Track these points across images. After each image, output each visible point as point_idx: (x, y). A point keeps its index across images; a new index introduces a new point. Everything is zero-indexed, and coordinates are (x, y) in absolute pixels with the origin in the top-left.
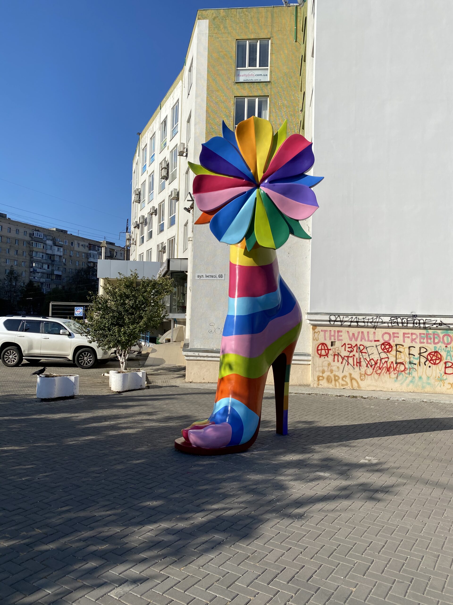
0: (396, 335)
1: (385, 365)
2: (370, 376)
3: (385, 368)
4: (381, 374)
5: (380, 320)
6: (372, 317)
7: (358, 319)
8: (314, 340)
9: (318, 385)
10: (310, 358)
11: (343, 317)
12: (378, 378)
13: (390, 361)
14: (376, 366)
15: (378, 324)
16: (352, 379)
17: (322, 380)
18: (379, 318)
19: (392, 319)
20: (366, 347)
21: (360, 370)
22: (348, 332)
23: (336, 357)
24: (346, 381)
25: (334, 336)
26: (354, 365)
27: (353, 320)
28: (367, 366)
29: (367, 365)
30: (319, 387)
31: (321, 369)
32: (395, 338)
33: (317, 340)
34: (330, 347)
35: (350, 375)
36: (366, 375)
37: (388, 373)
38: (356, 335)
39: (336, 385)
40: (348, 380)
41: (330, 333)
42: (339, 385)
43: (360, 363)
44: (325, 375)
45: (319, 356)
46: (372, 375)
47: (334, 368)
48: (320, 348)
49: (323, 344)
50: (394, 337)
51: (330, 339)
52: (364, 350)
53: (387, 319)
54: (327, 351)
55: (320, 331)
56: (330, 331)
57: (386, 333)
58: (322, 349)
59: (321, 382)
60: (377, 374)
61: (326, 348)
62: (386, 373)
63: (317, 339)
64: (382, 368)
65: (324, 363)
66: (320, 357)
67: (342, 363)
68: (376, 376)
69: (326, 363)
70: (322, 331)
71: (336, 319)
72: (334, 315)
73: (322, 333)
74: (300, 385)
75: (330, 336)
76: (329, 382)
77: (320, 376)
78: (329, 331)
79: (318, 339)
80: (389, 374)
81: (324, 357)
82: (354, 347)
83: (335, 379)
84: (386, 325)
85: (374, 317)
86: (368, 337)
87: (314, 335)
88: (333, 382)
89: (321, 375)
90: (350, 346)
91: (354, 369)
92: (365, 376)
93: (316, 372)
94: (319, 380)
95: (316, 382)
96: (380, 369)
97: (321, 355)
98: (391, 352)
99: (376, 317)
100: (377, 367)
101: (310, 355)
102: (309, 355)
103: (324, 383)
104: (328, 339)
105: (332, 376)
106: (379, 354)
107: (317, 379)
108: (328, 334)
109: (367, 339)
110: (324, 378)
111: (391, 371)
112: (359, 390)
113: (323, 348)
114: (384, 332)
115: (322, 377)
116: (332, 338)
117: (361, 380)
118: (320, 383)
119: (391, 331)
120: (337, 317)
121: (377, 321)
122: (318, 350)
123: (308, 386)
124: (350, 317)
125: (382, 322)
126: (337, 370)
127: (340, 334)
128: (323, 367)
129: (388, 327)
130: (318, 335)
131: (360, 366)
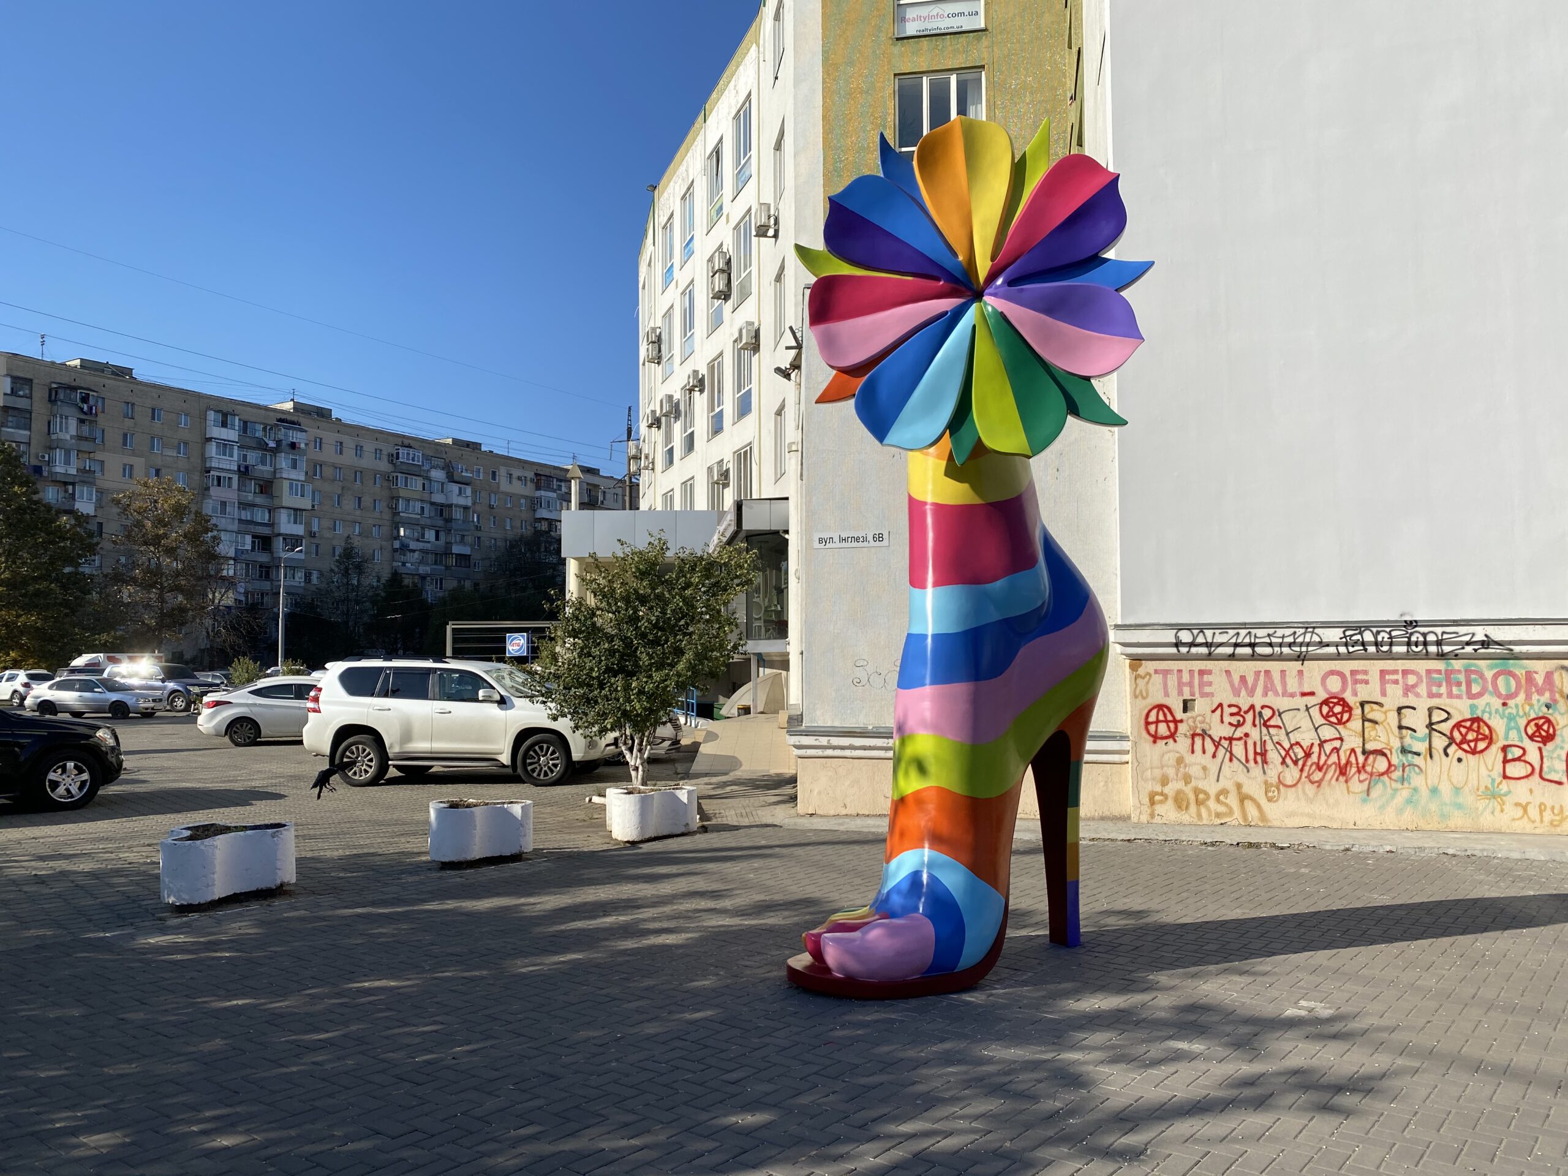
0: (1359, 677)
1: (1334, 758)
2: (1293, 789)
3: (1334, 766)
4: (1324, 783)
5: (1316, 639)
6: (1292, 631)
7: (1255, 637)
8: (1136, 697)
9: (1152, 815)
10: (1127, 745)
11: (1214, 633)
12: (1317, 793)
13: (1347, 746)
14: (1309, 763)
15: (1310, 649)
16: (1243, 798)
17: (1161, 802)
18: (1313, 632)
19: (1348, 633)
20: (1278, 710)
21: (1264, 773)
22: (1228, 672)
23: (1198, 741)
24: (1226, 805)
25: (1190, 684)
26: (1247, 761)
27: (1239, 641)
28: (1283, 762)
29: (1284, 759)
30: (1155, 821)
31: (1158, 773)
32: (1358, 686)
33: (1144, 698)
34: (1179, 715)
35: (1239, 786)
36: (1281, 787)
37: (1342, 779)
38: (1250, 680)
39: (1199, 816)
40: (1233, 800)
41: (1180, 678)
42: (1210, 815)
43: (1264, 754)
44: (1169, 790)
45: (1151, 739)
46: (1299, 785)
47: (1195, 771)
48: (1152, 718)
49: (1160, 707)
50: (1356, 682)
51: (1180, 693)
52: (1275, 718)
53: (1335, 635)
54: (1172, 725)
55: (1152, 672)
56: (1180, 671)
57: (1332, 673)
58: (1157, 722)
59: (1159, 809)
60: (1312, 783)
61: (1169, 718)
62: (1337, 780)
63: (1145, 694)
64: (1325, 767)
65: (1166, 757)
66: (1155, 742)
67: (1214, 756)
68: (1310, 789)
69: (1170, 758)
70: (1156, 672)
71: (1194, 639)
72: (1189, 627)
73: (1158, 679)
74: (1103, 818)
75: (1180, 685)
76: (1180, 807)
77: (1157, 794)
78: (1175, 672)
79: (1147, 694)
80: (1346, 781)
81: (1165, 741)
82: (1246, 712)
83: (1197, 800)
84: (1332, 650)
85: (1297, 630)
86: (1284, 683)
87: (1137, 685)
88: (1193, 808)
89: (1158, 789)
90: (1234, 710)
91: (1248, 771)
92: (1278, 789)
93: (1146, 780)
94: (1152, 802)
95: (1146, 810)
96: (1320, 769)
97: (1156, 738)
98: (1348, 724)
99: (1303, 631)
100: (1311, 766)
101: (1128, 737)
102: (1123, 738)
103: (1167, 812)
104: (1173, 692)
105: (1188, 790)
106: (1316, 729)
107: (1148, 800)
108: (1172, 681)
109: (1280, 691)
110: (1166, 797)
111: (1352, 773)
112: (1264, 827)
113: (1161, 717)
114: (1328, 669)
115: (1162, 794)
116: (1186, 690)
117: (1270, 800)
118: (1156, 812)
119: (1346, 666)
120: (1195, 634)
121: (1307, 640)
122: (1147, 723)
123: (1125, 819)
124: (1232, 632)
125: (1322, 644)
126: (1201, 773)
127: (1206, 678)
128: (1162, 767)
129: (1338, 657)
130: (1148, 683)
131: (1265, 762)
